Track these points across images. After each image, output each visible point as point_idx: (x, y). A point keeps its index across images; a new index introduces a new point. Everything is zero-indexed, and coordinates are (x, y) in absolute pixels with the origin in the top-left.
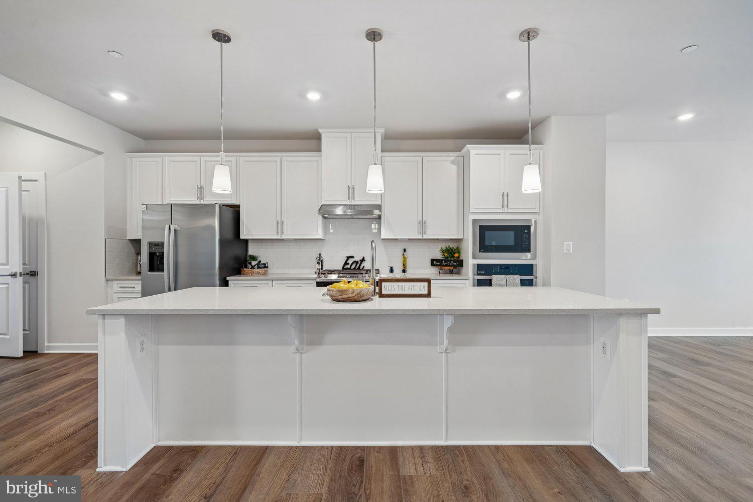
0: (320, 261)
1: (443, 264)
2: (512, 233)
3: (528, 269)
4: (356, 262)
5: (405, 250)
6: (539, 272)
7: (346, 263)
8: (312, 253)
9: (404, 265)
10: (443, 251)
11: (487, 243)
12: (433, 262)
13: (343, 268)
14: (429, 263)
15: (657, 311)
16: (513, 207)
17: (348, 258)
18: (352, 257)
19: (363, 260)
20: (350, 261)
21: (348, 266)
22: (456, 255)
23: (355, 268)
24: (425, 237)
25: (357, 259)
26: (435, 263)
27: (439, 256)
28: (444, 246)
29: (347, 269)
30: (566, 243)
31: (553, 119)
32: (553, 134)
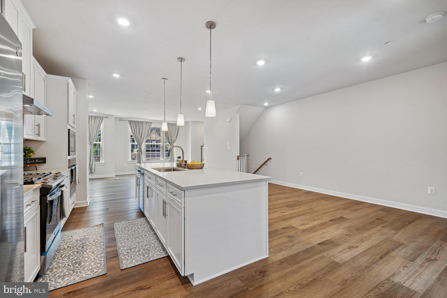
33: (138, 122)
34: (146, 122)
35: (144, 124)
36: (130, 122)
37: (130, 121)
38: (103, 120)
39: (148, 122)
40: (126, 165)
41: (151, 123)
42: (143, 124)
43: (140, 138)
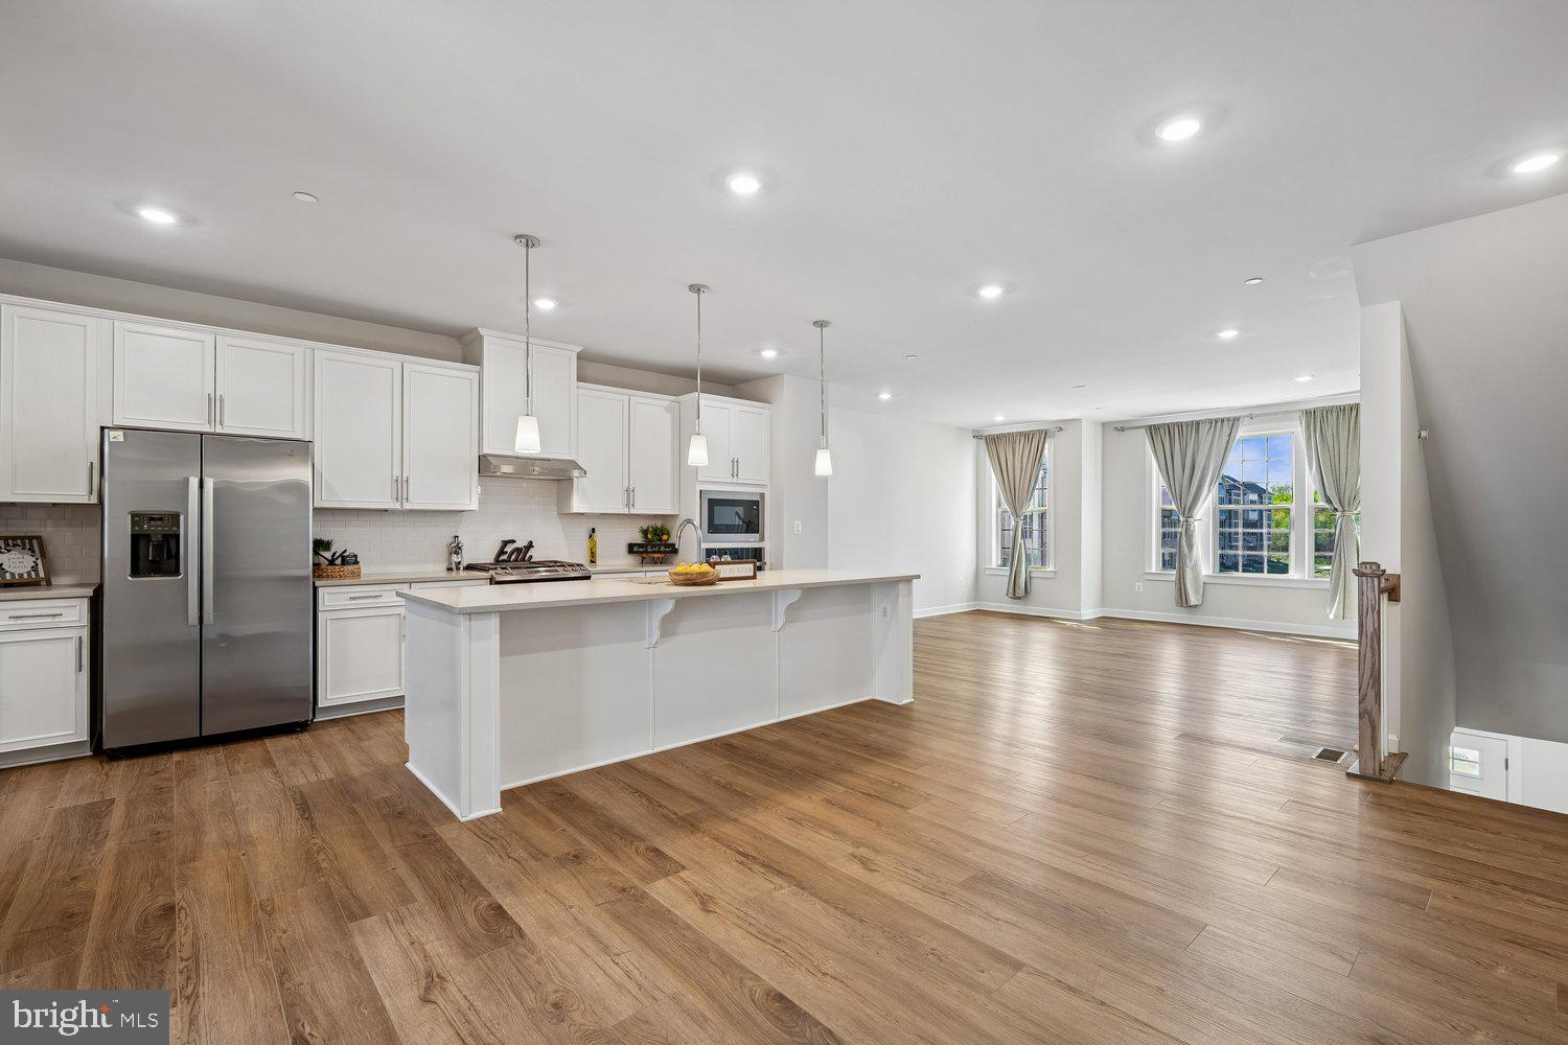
0: (457, 549)
1: (649, 550)
2: (740, 510)
3: (757, 555)
4: (518, 550)
5: (593, 530)
6: (767, 557)
7: (502, 552)
8: (441, 535)
9: (592, 553)
10: (645, 532)
11: (716, 522)
12: (631, 548)
13: (497, 560)
14: (624, 549)
15: (918, 577)
16: (744, 476)
17: (506, 543)
18: (514, 541)
19: (530, 545)
20: (509, 549)
21: (505, 557)
22: (665, 537)
23: (516, 560)
24: (633, 511)
25: (520, 544)
26: (635, 549)
27: (638, 539)
28: (645, 524)
29: (504, 561)
30: (797, 522)
31: (787, 378)
32: (787, 394)
33: (1180, 425)
34: (1211, 421)
35: (1204, 429)
36: (1153, 430)
37: (1150, 427)
38: (1048, 440)
39: (1223, 420)
40: (1140, 585)
41: (1236, 420)
42: (1201, 431)
43: (1185, 484)
